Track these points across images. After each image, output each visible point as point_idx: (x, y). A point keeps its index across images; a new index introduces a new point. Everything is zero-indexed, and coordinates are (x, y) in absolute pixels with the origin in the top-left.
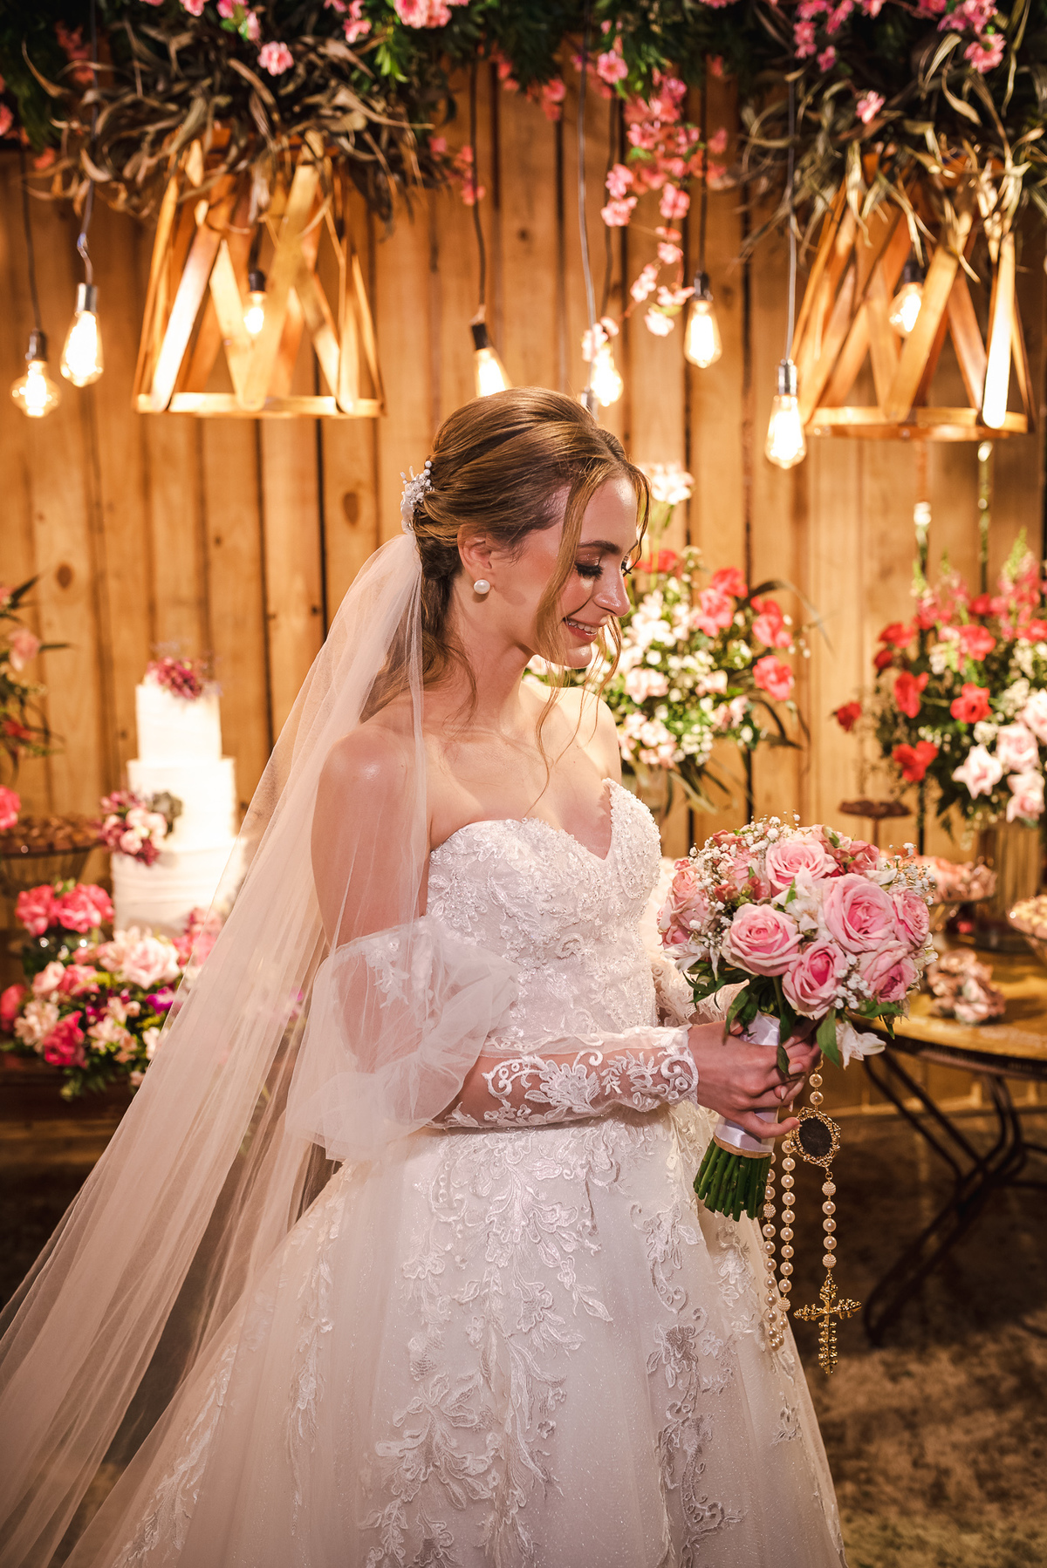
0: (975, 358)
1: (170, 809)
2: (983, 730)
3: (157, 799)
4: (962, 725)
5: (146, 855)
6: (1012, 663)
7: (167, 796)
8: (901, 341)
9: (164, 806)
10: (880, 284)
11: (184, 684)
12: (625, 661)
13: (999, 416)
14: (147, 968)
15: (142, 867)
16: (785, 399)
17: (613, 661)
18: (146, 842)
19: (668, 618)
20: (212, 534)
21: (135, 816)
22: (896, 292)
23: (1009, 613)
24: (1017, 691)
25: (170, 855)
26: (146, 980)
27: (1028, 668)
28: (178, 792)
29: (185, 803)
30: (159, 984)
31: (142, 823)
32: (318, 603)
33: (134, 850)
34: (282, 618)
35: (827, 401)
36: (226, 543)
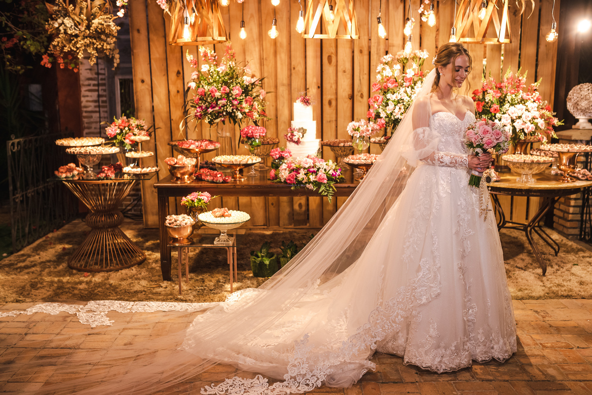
0: (498, 26)
1: (303, 131)
2: (498, 115)
3: (300, 129)
4: (493, 114)
5: (298, 142)
6: (506, 99)
7: (302, 128)
8: (481, 21)
9: (302, 131)
10: (476, 8)
11: (306, 102)
13: (503, 40)
14: (307, 164)
15: (296, 145)
16: (453, 36)
17: (410, 97)
18: (299, 139)
20: (292, 67)
21: (295, 133)
22: (480, 9)
23: (506, 87)
24: (507, 105)
25: (303, 142)
26: (307, 166)
27: (510, 100)
28: (304, 128)
29: (306, 130)
30: (310, 167)
31: (297, 135)
32: (320, 85)
33: (296, 140)
34: (310, 89)
35: (463, 36)
36: (296, 69)
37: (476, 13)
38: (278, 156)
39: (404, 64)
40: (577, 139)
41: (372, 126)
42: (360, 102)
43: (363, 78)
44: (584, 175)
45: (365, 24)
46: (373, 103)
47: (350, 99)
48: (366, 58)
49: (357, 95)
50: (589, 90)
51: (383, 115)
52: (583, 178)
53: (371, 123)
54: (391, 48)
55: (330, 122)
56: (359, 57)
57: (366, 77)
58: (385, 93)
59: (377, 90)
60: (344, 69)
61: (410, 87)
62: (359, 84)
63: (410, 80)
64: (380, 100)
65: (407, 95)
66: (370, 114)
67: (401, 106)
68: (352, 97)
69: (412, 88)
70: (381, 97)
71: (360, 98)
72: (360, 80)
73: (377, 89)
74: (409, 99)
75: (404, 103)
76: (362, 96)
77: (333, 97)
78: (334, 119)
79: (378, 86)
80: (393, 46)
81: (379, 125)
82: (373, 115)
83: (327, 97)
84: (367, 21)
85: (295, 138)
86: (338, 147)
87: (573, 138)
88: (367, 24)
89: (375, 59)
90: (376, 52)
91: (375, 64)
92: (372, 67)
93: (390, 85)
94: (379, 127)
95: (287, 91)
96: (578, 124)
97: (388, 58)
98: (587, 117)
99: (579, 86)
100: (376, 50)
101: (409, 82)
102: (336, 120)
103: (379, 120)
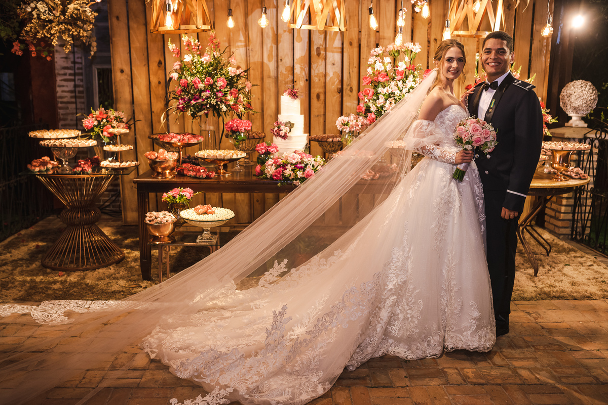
0: (492, 20)
1: (291, 125)
3: (287, 123)
5: (285, 137)
7: (290, 122)
8: (475, 14)
9: (289, 125)
11: (294, 95)
12: (404, 91)
14: (294, 159)
15: (283, 140)
16: (447, 29)
17: (401, 91)
18: (286, 133)
19: (414, 81)
20: (279, 58)
21: (282, 127)
22: (474, 2)
25: (291, 137)
26: (294, 162)
28: (292, 122)
29: (293, 124)
30: (297, 163)
31: (284, 129)
32: (308, 78)
33: (283, 135)
34: (298, 82)
35: (456, 29)
36: (283, 61)
37: (470, 6)
38: (264, 151)
39: (395, 57)
40: (570, 137)
41: (362, 120)
42: (350, 96)
43: (353, 71)
44: (577, 174)
45: (356, 15)
46: (363, 97)
47: (339, 93)
48: (356, 50)
49: (346, 89)
50: (582, 87)
51: (373, 109)
52: (576, 177)
53: (361, 118)
54: (382, 40)
55: (318, 116)
56: (348, 49)
57: (356, 70)
58: (376, 87)
59: (367, 84)
60: (333, 62)
61: (401, 81)
62: (349, 78)
63: (402, 73)
64: (371, 94)
65: (399, 89)
66: (360, 109)
67: (391, 100)
68: (341, 91)
69: (404, 82)
70: (372, 90)
71: (349, 92)
72: (350, 73)
73: (368, 82)
74: (400, 93)
75: (395, 98)
76: (351, 90)
77: (322, 90)
78: (322, 113)
79: (369, 80)
80: (384, 39)
81: (369, 120)
82: (363, 109)
83: (316, 90)
84: (357, 12)
85: (282, 133)
86: (327, 142)
87: (566, 136)
88: (357, 15)
89: (365, 51)
90: (366, 45)
91: (365, 57)
92: (362, 60)
93: (380, 79)
94: (369, 122)
95: (274, 84)
96: (571, 122)
97: (379, 50)
98: (579, 115)
99: (572, 83)
100: (366, 42)
101: (401, 75)
102: (325, 115)
103: (369, 114)
